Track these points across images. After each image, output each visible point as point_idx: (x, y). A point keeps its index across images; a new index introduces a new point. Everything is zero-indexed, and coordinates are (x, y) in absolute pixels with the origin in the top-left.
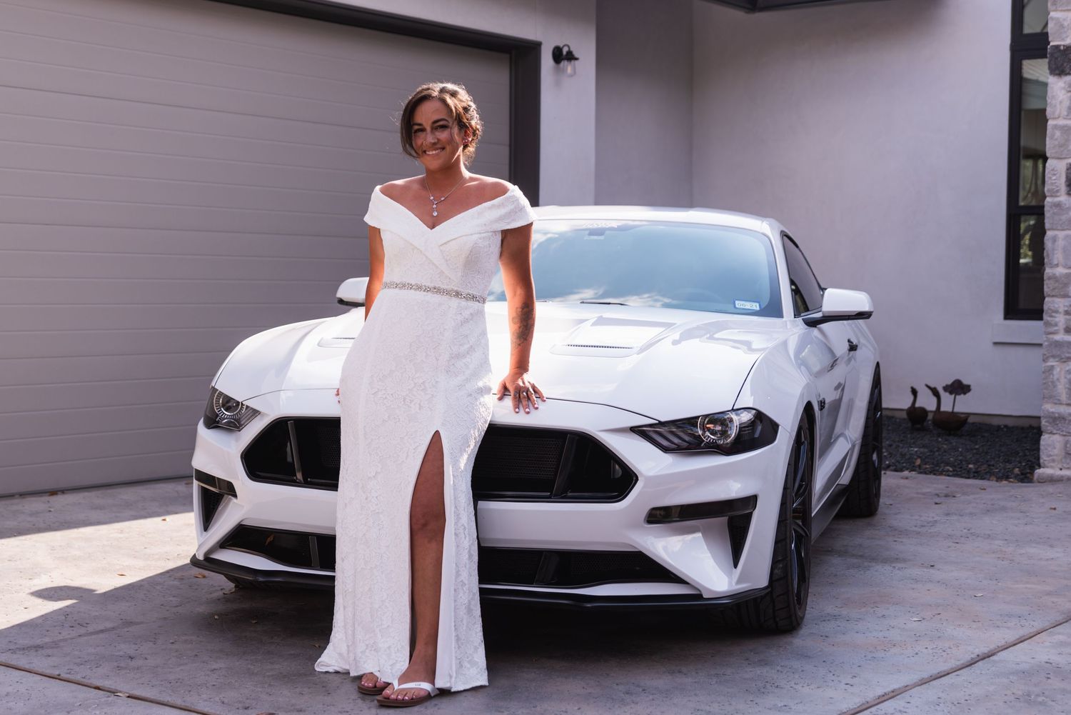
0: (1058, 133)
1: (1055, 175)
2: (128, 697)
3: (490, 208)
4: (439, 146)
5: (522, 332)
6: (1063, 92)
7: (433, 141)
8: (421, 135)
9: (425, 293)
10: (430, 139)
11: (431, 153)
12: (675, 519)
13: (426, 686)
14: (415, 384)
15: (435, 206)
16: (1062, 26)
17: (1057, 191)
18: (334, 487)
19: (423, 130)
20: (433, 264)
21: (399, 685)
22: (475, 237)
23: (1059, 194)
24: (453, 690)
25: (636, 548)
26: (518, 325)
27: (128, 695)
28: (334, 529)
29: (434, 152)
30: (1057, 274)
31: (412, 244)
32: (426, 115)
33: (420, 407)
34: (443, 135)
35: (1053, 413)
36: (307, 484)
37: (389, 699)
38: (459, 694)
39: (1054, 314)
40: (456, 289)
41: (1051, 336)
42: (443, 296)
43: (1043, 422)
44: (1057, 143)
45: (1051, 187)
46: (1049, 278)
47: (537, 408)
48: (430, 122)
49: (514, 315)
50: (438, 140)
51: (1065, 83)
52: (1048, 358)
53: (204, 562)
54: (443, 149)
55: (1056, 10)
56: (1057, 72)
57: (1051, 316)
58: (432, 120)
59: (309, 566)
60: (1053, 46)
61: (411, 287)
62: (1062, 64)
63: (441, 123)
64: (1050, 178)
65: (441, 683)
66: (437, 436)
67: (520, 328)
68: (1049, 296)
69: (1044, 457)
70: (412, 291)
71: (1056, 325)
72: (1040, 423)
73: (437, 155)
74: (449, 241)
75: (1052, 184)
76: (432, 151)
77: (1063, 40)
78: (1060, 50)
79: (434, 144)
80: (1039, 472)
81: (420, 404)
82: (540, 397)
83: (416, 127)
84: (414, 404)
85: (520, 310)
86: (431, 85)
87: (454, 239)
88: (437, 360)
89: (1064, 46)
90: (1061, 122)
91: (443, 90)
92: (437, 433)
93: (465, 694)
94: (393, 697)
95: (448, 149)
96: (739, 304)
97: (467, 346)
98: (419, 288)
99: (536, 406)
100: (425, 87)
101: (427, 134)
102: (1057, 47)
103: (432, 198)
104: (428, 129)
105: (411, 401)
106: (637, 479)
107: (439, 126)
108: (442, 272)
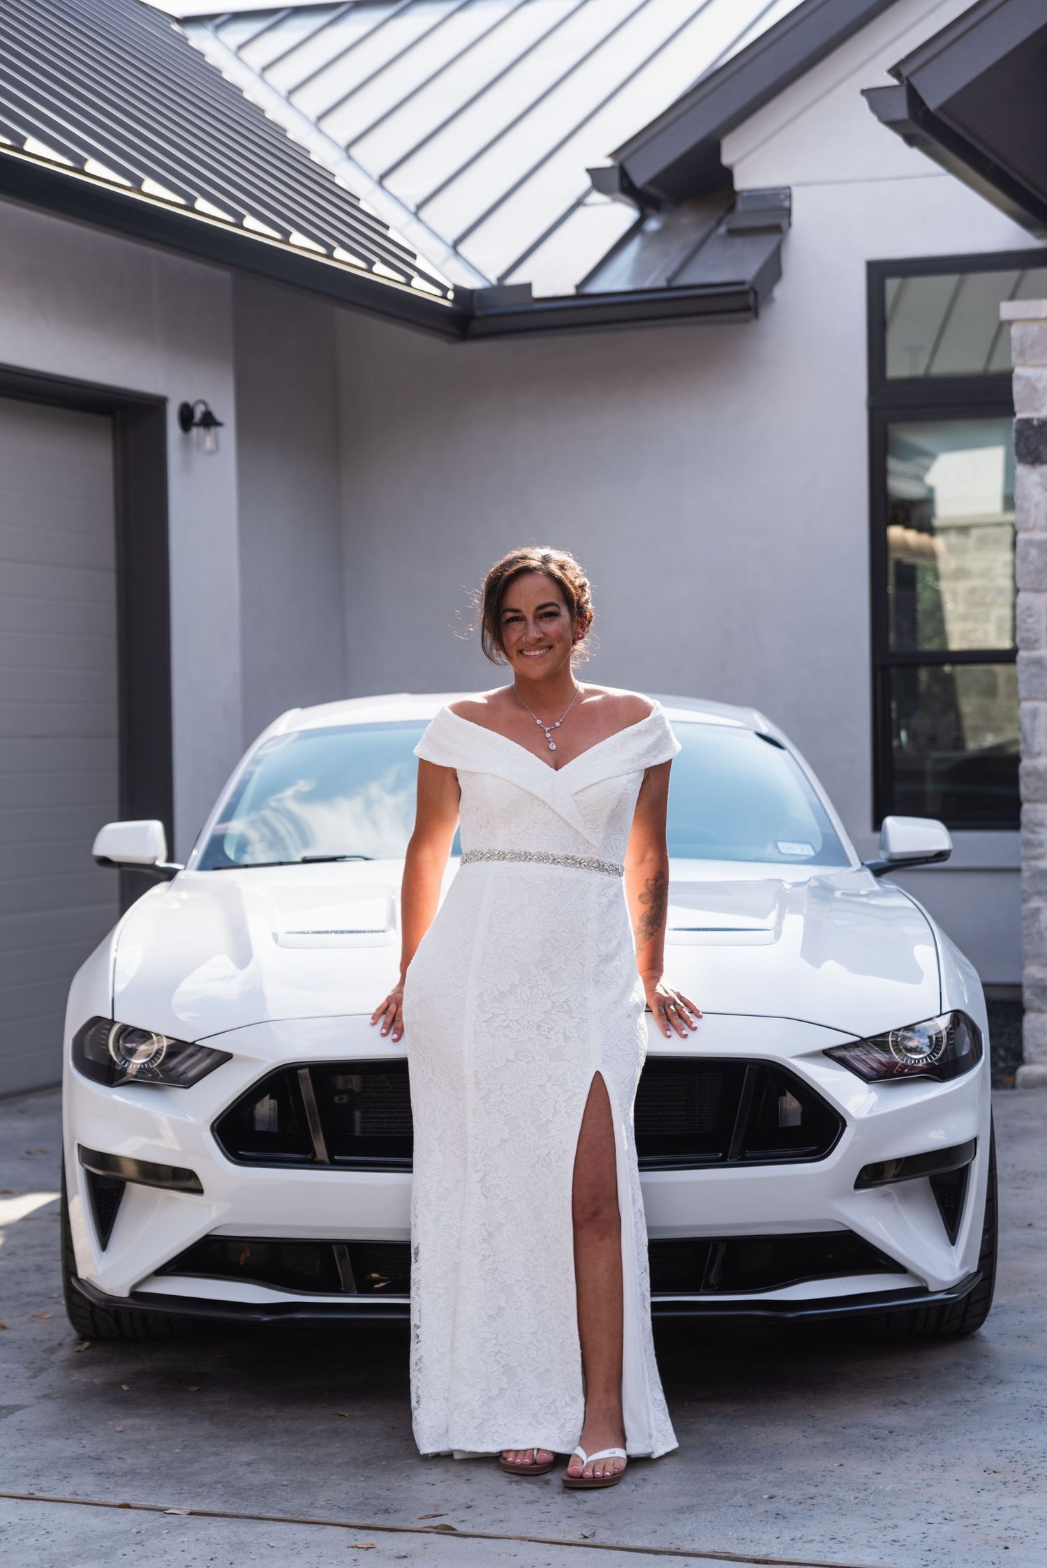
0: (1033, 553)
1: (1031, 616)
2: (190, 1514)
3: (634, 735)
4: (544, 644)
5: (654, 916)
6: (1039, 489)
7: (538, 636)
8: (518, 626)
9: (553, 866)
10: (534, 633)
11: (532, 653)
12: (888, 1180)
13: (620, 1453)
14: (553, 1003)
15: (548, 735)
16: (1034, 389)
17: (1036, 641)
18: (408, 1167)
19: (520, 618)
20: (565, 821)
21: (588, 1457)
22: (624, 779)
23: (1037, 645)
24: (655, 1456)
25: (847, 1227)
26: (650, 904)
27: (189, 1511)
28: (408, 1231)
29: (537, 653)
30: (1041, 768)
31: (529, 793)
32: (525, 596)
33: (566, 1037)
34: (551, 627)
35: (1041, 980)
36: (334, 1164)
37: (582, 1477)
38: (661, 1462)
39: (1037, 829)
40: (596, 857)
41: (1034, 863)
42: (580, 870)
43: (1027, 995)
44: (1032, 567)
45: (1026, 635)
46: (1028, 774)
47: (695, 1029)
48: (533, 608)
49: (643, 890)
50: (544, 634)
51: (1041, 476)
52: (1030, 896)
53: (130, 1301)
54: (550, 647)
55: (1024, 365)
56: (1029, 459)
57: (1033, 832)
58: (536, 605)
59: (336, 1291)
60: (1020, 421)
61: (527, 857)
62: (1037, 448)
63: (549, 609)
64: (1025, 621)
65: (636, 1447)
66: (598, 1079)
67: (652, 908)
68: (1029, 801)
69: (1029, 1049)
70: (532, 864)
71: (1041, 845)
72: (1021, 994)
73: (542, 656)
74: (587, 788)
75: (1028, 630)
76: (535, 651)
77: (1037, 410)
78: (1033, 427)
79: (539, 640)
80: (1024, 1070)
81: (564, 1034)
82: (693, 1011)
83: (510, 615)
84: (555, 1034)
85: (653, 882)
86: (525, 551)
87: (594, 784)
88: (582, 965)
89: (1038, 420)
90: (1038, 536)
91: (546, 560)
92: (598, 1074)
93: (666, 1461)
94: (589, 1473)
95: (558, 647)
96: (785, 847)
97: (615, 943)
98: (543, 858)
99: (694, 1025)
100: (517, 553)
101: (527, 625)
102: (1028, 422)
103: (539, 722)
104: (530, 618)
105: (550, 1030)
106: (845, 1125)
107: (546, 613)
108: (577, 833)
